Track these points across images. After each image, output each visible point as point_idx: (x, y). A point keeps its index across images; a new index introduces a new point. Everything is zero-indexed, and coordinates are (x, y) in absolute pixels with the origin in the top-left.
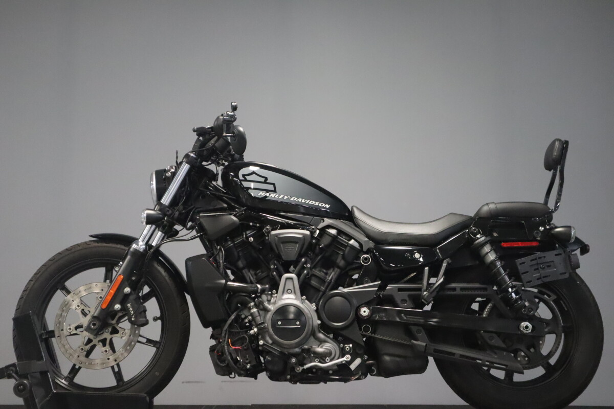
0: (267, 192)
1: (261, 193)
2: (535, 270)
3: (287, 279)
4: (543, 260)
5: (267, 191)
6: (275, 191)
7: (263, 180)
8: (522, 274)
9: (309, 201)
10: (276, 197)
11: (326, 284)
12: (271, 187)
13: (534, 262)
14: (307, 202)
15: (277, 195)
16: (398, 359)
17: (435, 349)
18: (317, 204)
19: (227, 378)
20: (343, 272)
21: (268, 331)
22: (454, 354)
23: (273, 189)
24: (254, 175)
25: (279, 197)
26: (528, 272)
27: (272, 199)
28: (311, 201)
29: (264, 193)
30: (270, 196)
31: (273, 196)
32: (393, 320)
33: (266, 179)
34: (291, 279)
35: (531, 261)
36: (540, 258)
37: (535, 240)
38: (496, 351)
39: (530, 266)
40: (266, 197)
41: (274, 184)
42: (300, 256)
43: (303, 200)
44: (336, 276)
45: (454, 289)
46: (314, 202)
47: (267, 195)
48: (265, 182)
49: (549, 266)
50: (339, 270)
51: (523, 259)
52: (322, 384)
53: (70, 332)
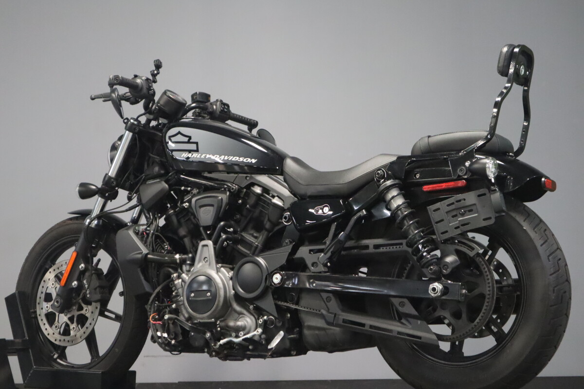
0: (190, 153)
1: (184, 154)
2: (453, 217)
3: (204, 246)
4: (462, 203)
5: (190, 151)
6: (197, 151)
7: (186, 139)
8: (437, 223)
9: (232, 157)
10: (198, 157)
11: (253, 249)
12: (194, 147)
13: (453, 207)
14: (230, 159)
15: (200, 155)
16: (317, 332)
17: (343, 319)
18: (241, 159)
19: (168, 353)
20: (271, 234)
21: (184, 304)
22: (363, 325)
23: (195, 149)
24: (179, 135)
25: (200, 156)
26: (442, 220)
27: (194, 160)
28: (235, 157)
29: (187, 154)
30: (192, 156)
31: (195, 156)
32: (304, 287)
33: (190, 138)
34: (207, 246)
35: (448, 205)
36: (460, 201)
37: (460, 178)
38: (409, 319)
39: (447, 212)
40: (188, 158)
41: (197, 143)
42: (217, 220)
43: (226, 157)
44: (263, 239)
45: (367, 247)
46: (238, 158)
47: (190, 155)
48: (189, 142)
49: (471, 211)
50: (266, 232)
51: (438, 205)
52: (246, 361)
53: (48, 310)
